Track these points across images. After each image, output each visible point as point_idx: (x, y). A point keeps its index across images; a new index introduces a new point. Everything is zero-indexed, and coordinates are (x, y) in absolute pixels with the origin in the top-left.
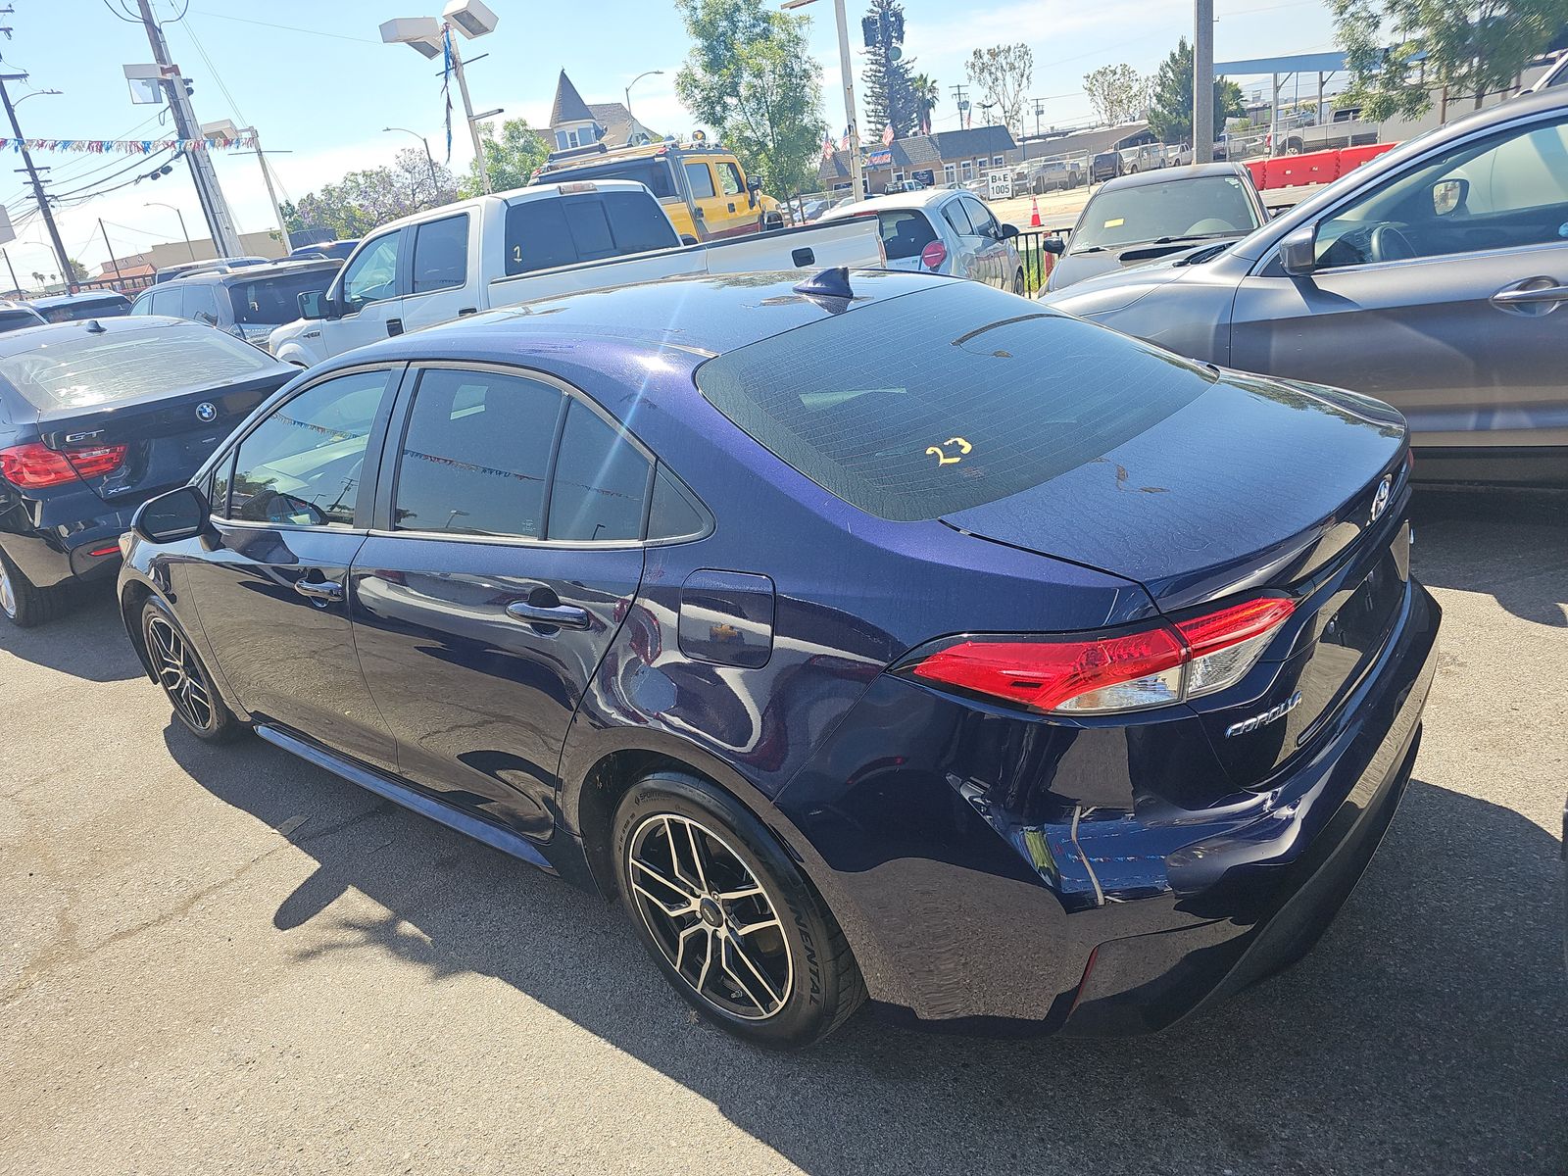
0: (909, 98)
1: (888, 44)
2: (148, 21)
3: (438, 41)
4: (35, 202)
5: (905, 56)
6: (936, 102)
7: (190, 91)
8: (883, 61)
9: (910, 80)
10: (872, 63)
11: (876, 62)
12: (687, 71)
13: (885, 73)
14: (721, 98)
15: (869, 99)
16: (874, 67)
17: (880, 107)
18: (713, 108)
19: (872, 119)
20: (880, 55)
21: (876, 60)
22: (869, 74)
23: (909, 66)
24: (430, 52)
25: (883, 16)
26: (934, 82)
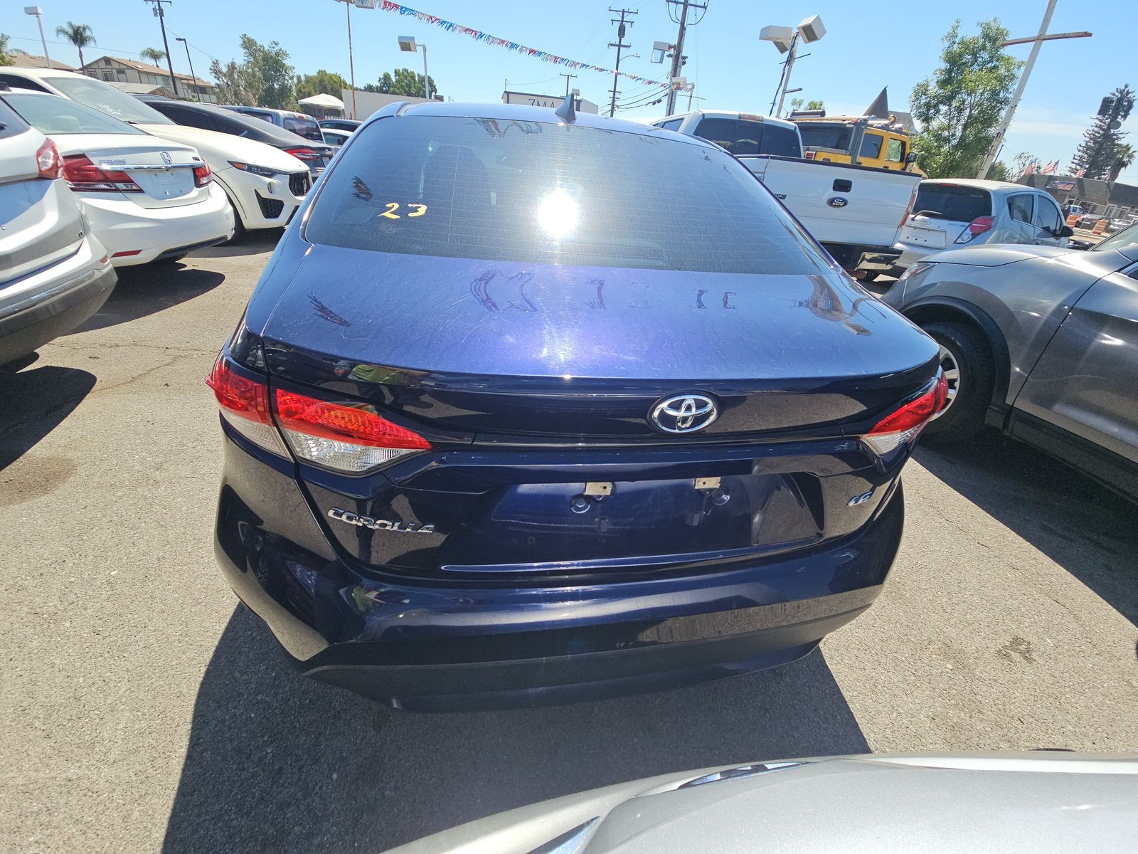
0: (1110, 156)
1: (1114, 118)
2: (682, 24)
3: (788, 43)
4: (610, 107)
5: (1121, 129)
6: (1129, 165)
7: (684, 63)
8: (1105, 127)
9: (1118, 144)
10: (1096, 127)
11: (1100, 127)
12: (925, 83)
13: (1102, 135)
14: (937, 105)
15: (1081, 149)
16: (1096, 129)
17: (1086, 156)
18: (928, 110)
19: (1076, 161)
20: (1104, 123)
21: (1100, 126)
22: (1090, 133)
23: (1121, 136)
24: (782, 49)
25: (1120, 100)
26: (1135, 152)
